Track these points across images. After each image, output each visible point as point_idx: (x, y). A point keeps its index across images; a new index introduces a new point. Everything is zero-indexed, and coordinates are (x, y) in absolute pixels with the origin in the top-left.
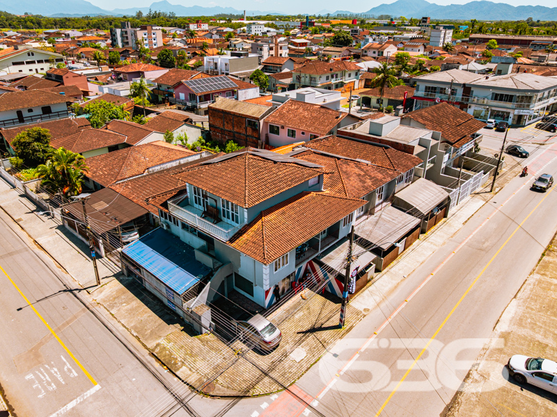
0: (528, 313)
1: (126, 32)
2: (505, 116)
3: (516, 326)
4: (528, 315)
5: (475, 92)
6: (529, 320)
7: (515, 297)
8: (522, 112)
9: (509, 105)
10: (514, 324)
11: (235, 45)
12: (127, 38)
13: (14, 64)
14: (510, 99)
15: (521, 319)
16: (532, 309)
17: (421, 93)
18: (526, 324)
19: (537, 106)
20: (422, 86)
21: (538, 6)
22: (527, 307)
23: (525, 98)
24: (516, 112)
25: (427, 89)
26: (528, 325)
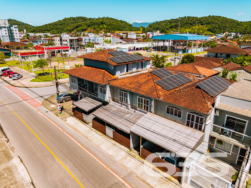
0: (12, 180)
3: (9, 166)
4: (10, 177)
6: (6, 175)
7: (32, 183)
10: (11, 166)
15: (11, 171)
16: (12, 184)
18: (5, 172)
22: (16, 182)
26: (3, 172)
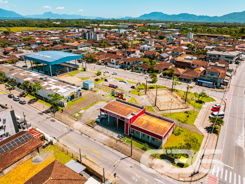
1: (89, 34)
2: (228, 62)
5: (221, 56)
8: (232, 60)
9: (229, 59)
11: (128, 39)
12: (89, 36)
13: (81, 47)
14: (229, 58)
17: (208, 56)
19: (234, 60)
20: (208, 55)
21: (206, 16)
23: (232, 58)
24: (231, 61)
25: (209, 55)
